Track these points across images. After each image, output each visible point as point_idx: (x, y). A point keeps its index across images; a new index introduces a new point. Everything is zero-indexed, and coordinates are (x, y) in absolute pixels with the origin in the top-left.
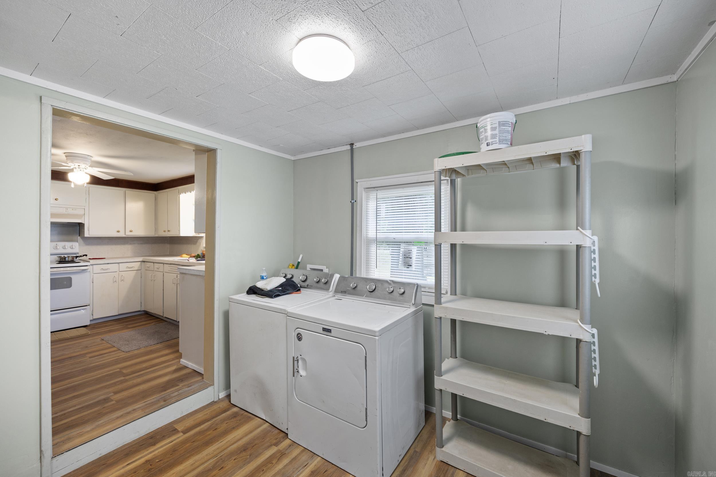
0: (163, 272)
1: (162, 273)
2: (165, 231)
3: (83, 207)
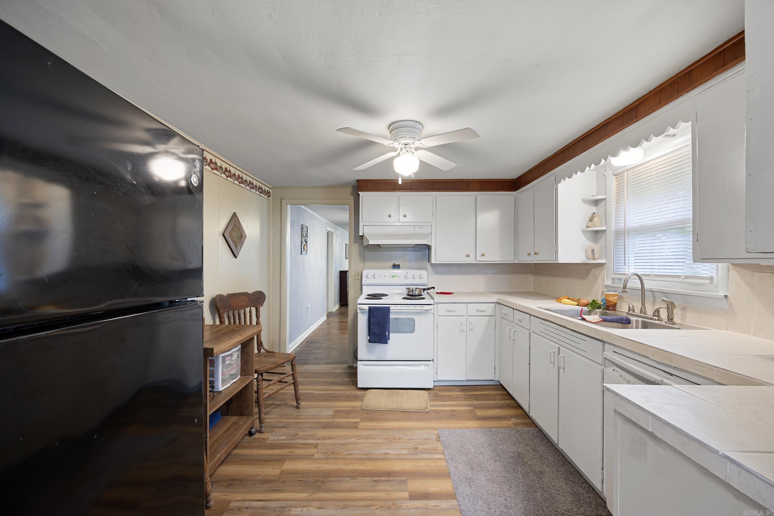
0: (530, 330)
1: (528, 332)
2: (529, 254)
3: (430, 224)
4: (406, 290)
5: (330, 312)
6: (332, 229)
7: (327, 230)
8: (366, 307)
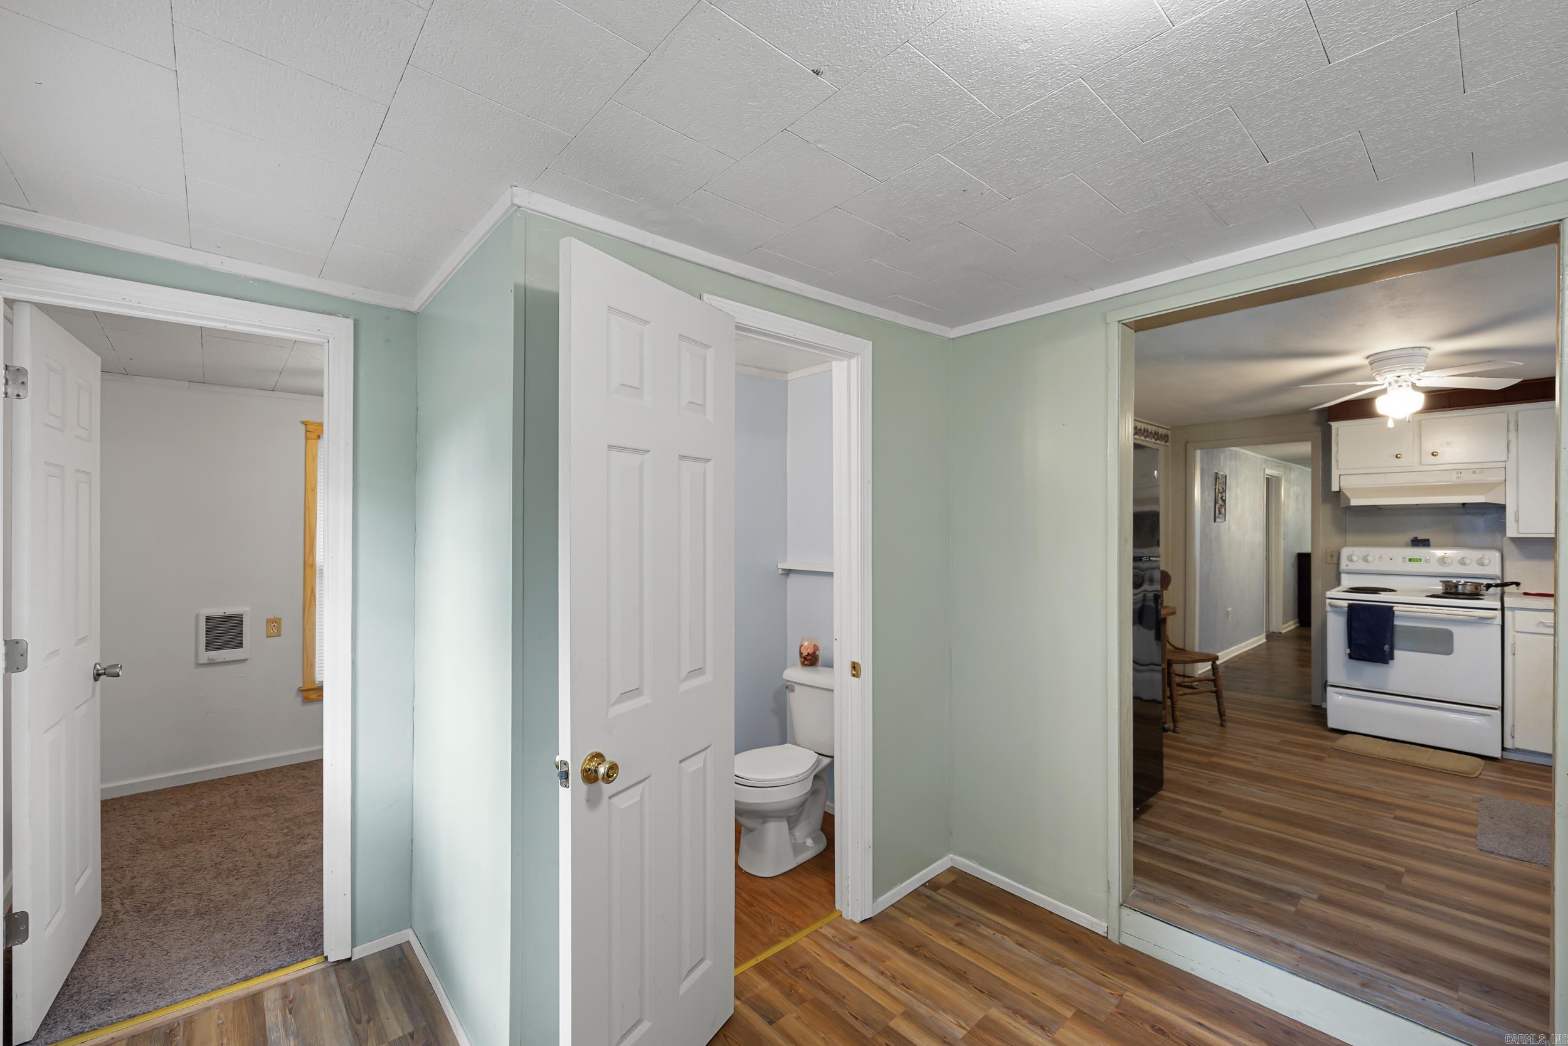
3: (1503, 465)
4: (1441, 584)
5: (1273, 633)
6: (1278, 471)
7: (1267, 475)
8: (1345, 604)
